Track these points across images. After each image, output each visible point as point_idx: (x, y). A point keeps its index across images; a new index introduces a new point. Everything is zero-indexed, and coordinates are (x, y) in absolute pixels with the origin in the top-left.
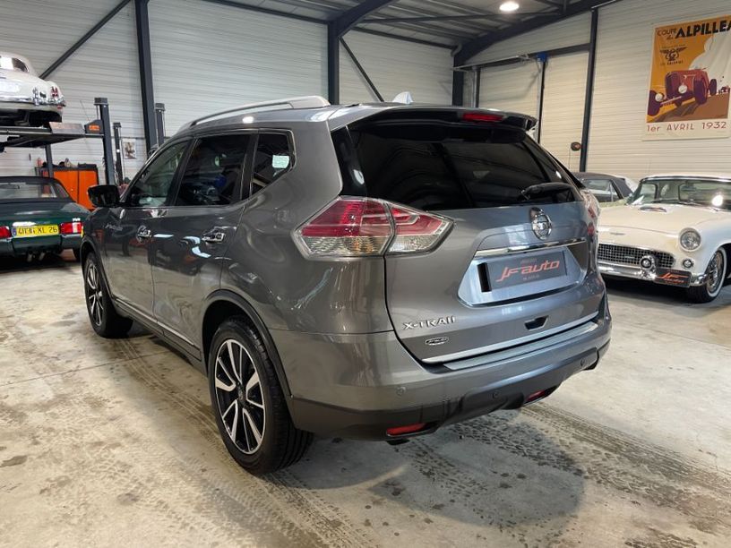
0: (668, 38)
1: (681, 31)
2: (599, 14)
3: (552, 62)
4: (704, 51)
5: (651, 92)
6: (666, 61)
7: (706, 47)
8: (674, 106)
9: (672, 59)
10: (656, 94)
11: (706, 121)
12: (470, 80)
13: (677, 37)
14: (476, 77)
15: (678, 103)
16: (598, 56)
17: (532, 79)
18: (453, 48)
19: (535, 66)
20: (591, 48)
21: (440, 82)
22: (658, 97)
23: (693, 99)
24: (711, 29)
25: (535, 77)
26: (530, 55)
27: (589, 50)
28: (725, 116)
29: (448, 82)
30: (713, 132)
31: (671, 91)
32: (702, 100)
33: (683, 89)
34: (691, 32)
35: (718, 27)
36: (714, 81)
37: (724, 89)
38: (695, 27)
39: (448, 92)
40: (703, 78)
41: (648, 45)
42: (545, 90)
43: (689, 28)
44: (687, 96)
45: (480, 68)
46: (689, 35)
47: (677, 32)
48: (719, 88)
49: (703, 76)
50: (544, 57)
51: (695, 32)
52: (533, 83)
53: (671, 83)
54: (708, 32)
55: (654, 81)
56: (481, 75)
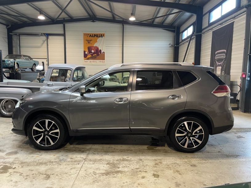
0: (87, 37)
1: (91, 35)
2: (65, 25)
3: (50, 37)
4: (97, 42)
5: (84, 51)
6: (87, 43)
7: (98, 40)
8: (91, 56)
9: (89, 42)
10: (85, 52)
11: (100, 60)
12: (15, 39)
13: (90, 37)
14: (18, 38)
15: (92, 55)
16: (66, 38)
17: (43, 42)
18: (7, 26)
19: (44, 38)
20: (64, 35)
21: (3, 37)
22: (86, 53)
23: (96, 54)
24: (98, 36)
25: (44, 41)
26: (44, 34)
27: (63, 36)
28: (104, 60)
29: (6, 38)
30: (101, 63)
31: (90, 52)
32: (98, 55)
33: (93, 51)
34: (93, 36)
35: (100, 36)
36: (100, 50)
37: (103, 52)
38: (94, 35)
39: (6, 42)
40: (98, 49)
41: (82, 37)
42: (48, 46)
43: (93, 35)
44: (94, 53)
45: (20, 35)
46: (93, 37)
47: (90, 35)
48: (102, 52)
49: (98, 48)
50: (48, 35)
51: (95, 36)
52: (43, 43)
53: (90, 49)
54: (98, 37)
55: (84, 48)
56: (20, 37)
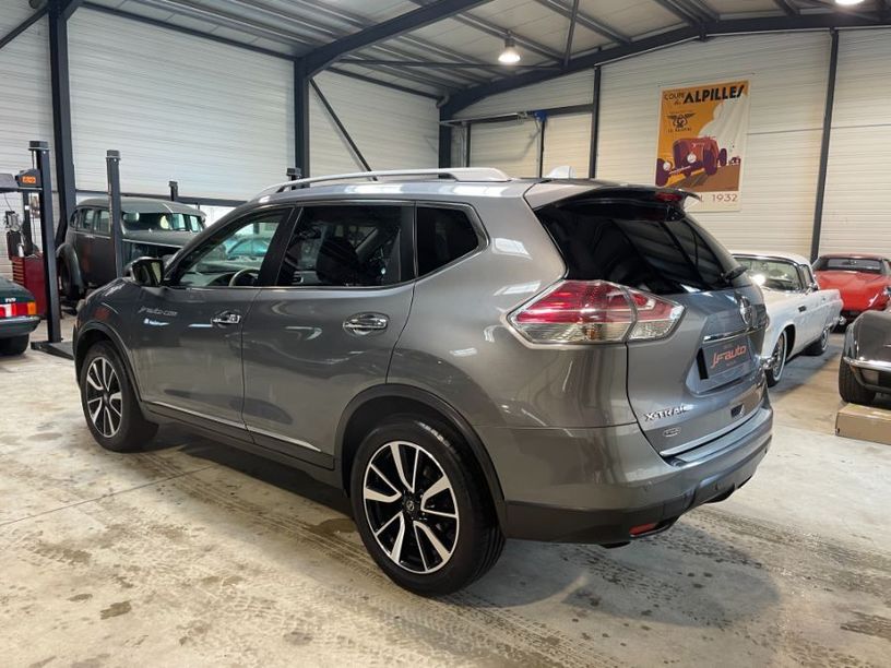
0: (676, 103)
1: (689, 96)
2: (602, 72)
3: (552, 122)
4: (712, 118)
5: (659, 160)
6: (674, 128)
7: (716, 113)
8: (683, 177)
9: (680, 125)
10: (663, 162)
11: (717, 193)
12: (459, 137)
13: (685, 102)
14: (466, 134)
15: (687, 173)
16: (601, 118)
17: (529, 140)
18: (439, 99)
19: (533, 126)
20: (594, 108)
21: (425, 136)
22: (666, 166)
23: (703, 170)
24: (720, 94)
25: (533, 137)
26: (529, 113)
27: (592, 111)
28: (736, 188)
29: (434, 137)
30: (723, 205)
31: (680, 160)
32: (711, 171)
33: (692, 158)
34: (700, 97)
35: (727, 93)
36: (724, 151)
37: (734, 159)
38: (705, 92)
39: (433, 148)
40: (712, 147)
41: (655, 108)
42: (545, 153)
43: (697, 93)
44: (696, 166)
45: (470, 124)
46: (698, 100)
47: (686, 95)
48: (729, 158)
49: (713, 145)
50: (543, 115)
51: (704, 97)
52: (531, 143)
53: (680, 150)
54: (718, 98)
55: (661, 149)
56: (472, 132)
